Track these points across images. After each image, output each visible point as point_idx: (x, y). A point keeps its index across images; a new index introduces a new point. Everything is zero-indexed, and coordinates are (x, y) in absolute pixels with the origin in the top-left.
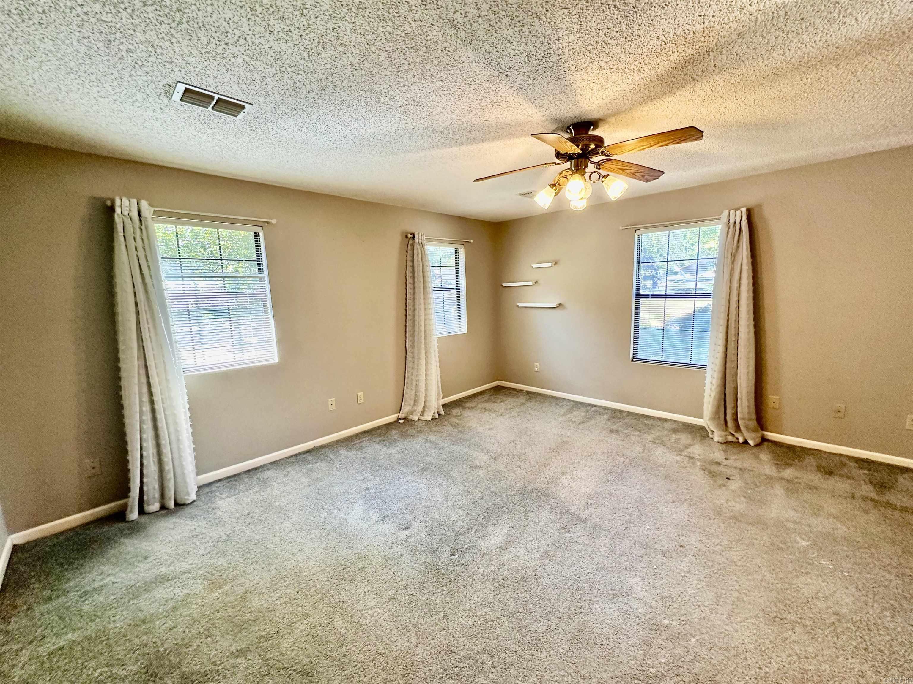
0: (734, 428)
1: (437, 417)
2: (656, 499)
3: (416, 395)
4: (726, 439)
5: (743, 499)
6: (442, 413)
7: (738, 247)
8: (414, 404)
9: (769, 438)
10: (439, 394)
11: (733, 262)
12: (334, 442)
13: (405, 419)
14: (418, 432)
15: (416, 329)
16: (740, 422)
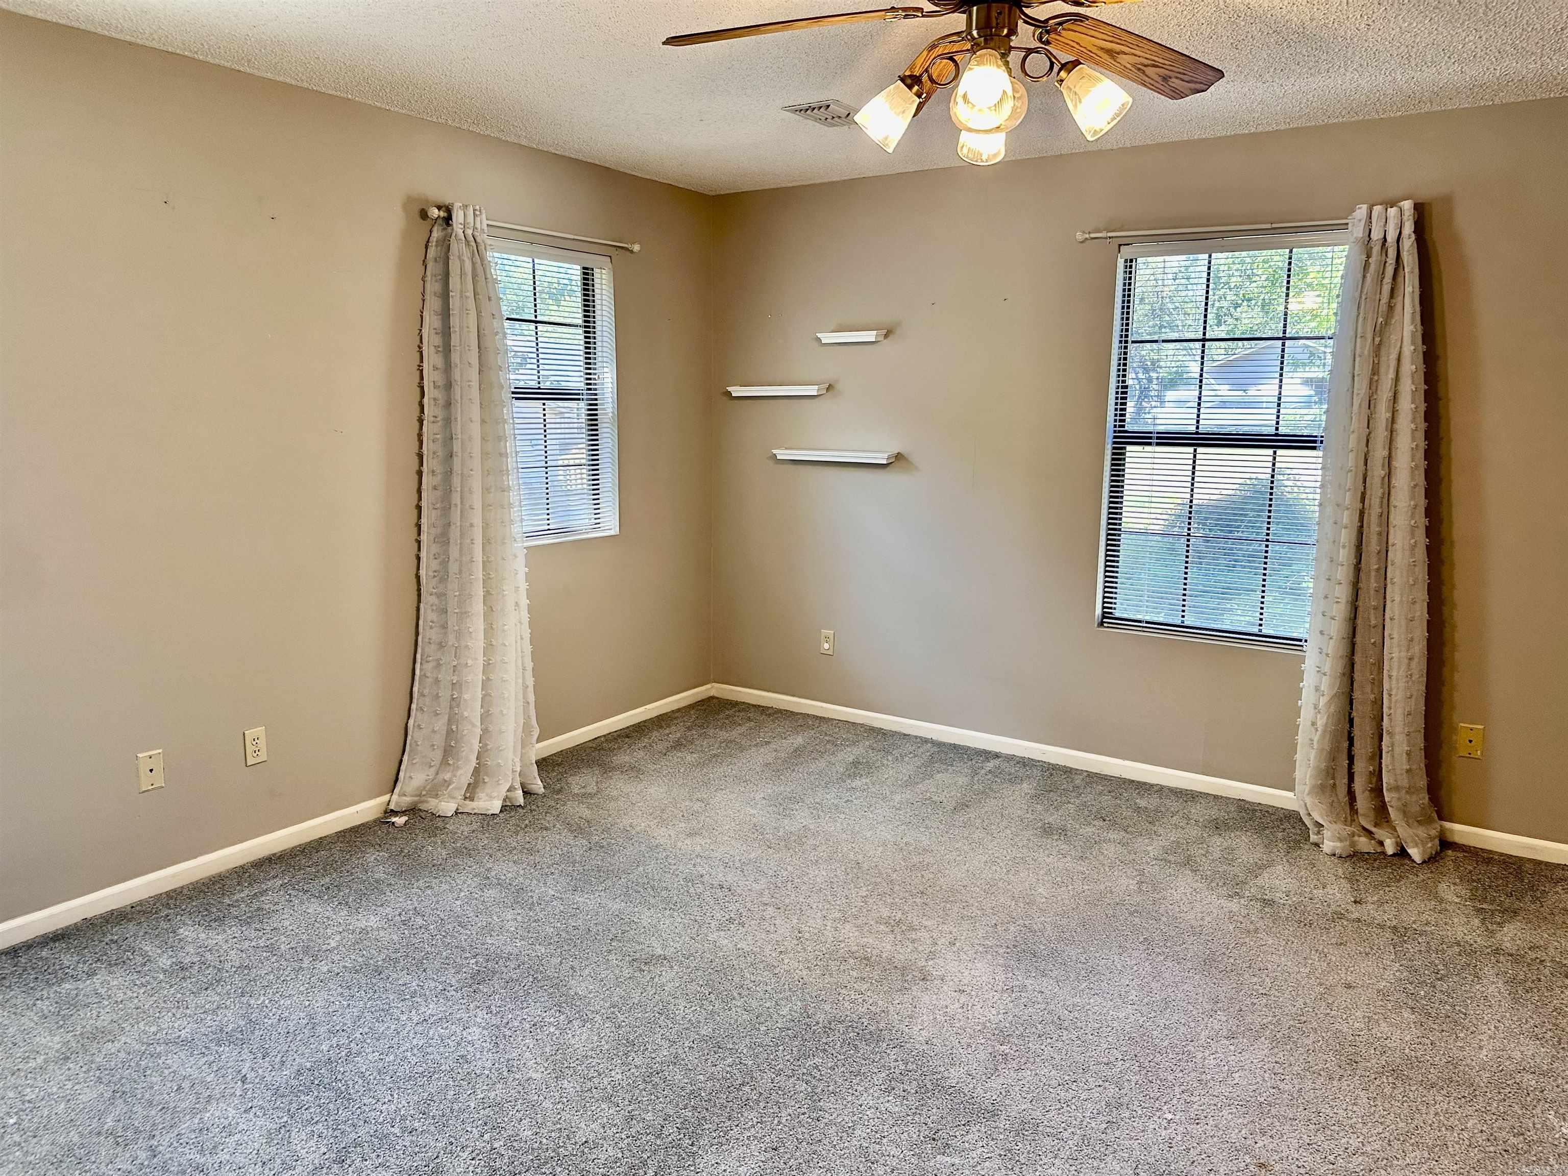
0: (1372, 814)
1: (521, 801)
2: (1182, 1029)
3: (450, 732)
4: (1353, 844)
5: (1406, 1014)
6: (538, 786)
7: (1391, 308)
8: (444, 762)
9: (1458, 839)
10: (527, 728)
11: (1377, 350)
12: (158, 897)
13: (412, 811)
14: (457, 853)
15: (456, 515)
16: (1387, 796)
